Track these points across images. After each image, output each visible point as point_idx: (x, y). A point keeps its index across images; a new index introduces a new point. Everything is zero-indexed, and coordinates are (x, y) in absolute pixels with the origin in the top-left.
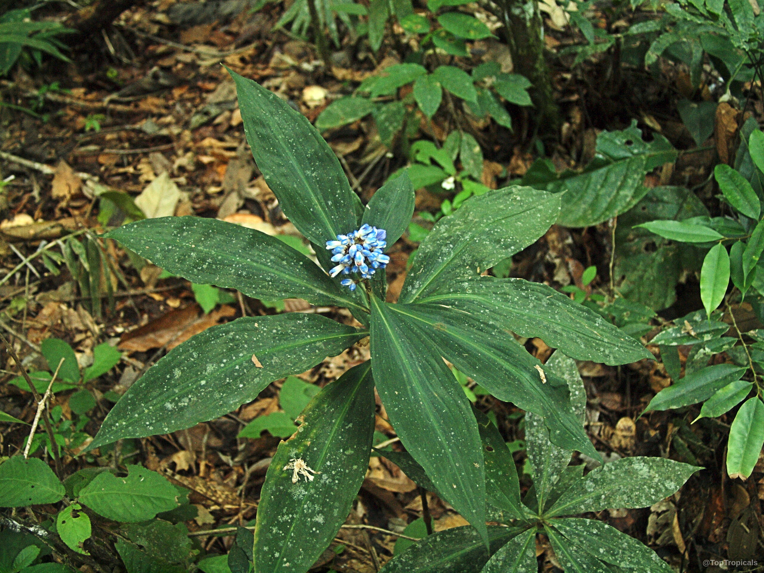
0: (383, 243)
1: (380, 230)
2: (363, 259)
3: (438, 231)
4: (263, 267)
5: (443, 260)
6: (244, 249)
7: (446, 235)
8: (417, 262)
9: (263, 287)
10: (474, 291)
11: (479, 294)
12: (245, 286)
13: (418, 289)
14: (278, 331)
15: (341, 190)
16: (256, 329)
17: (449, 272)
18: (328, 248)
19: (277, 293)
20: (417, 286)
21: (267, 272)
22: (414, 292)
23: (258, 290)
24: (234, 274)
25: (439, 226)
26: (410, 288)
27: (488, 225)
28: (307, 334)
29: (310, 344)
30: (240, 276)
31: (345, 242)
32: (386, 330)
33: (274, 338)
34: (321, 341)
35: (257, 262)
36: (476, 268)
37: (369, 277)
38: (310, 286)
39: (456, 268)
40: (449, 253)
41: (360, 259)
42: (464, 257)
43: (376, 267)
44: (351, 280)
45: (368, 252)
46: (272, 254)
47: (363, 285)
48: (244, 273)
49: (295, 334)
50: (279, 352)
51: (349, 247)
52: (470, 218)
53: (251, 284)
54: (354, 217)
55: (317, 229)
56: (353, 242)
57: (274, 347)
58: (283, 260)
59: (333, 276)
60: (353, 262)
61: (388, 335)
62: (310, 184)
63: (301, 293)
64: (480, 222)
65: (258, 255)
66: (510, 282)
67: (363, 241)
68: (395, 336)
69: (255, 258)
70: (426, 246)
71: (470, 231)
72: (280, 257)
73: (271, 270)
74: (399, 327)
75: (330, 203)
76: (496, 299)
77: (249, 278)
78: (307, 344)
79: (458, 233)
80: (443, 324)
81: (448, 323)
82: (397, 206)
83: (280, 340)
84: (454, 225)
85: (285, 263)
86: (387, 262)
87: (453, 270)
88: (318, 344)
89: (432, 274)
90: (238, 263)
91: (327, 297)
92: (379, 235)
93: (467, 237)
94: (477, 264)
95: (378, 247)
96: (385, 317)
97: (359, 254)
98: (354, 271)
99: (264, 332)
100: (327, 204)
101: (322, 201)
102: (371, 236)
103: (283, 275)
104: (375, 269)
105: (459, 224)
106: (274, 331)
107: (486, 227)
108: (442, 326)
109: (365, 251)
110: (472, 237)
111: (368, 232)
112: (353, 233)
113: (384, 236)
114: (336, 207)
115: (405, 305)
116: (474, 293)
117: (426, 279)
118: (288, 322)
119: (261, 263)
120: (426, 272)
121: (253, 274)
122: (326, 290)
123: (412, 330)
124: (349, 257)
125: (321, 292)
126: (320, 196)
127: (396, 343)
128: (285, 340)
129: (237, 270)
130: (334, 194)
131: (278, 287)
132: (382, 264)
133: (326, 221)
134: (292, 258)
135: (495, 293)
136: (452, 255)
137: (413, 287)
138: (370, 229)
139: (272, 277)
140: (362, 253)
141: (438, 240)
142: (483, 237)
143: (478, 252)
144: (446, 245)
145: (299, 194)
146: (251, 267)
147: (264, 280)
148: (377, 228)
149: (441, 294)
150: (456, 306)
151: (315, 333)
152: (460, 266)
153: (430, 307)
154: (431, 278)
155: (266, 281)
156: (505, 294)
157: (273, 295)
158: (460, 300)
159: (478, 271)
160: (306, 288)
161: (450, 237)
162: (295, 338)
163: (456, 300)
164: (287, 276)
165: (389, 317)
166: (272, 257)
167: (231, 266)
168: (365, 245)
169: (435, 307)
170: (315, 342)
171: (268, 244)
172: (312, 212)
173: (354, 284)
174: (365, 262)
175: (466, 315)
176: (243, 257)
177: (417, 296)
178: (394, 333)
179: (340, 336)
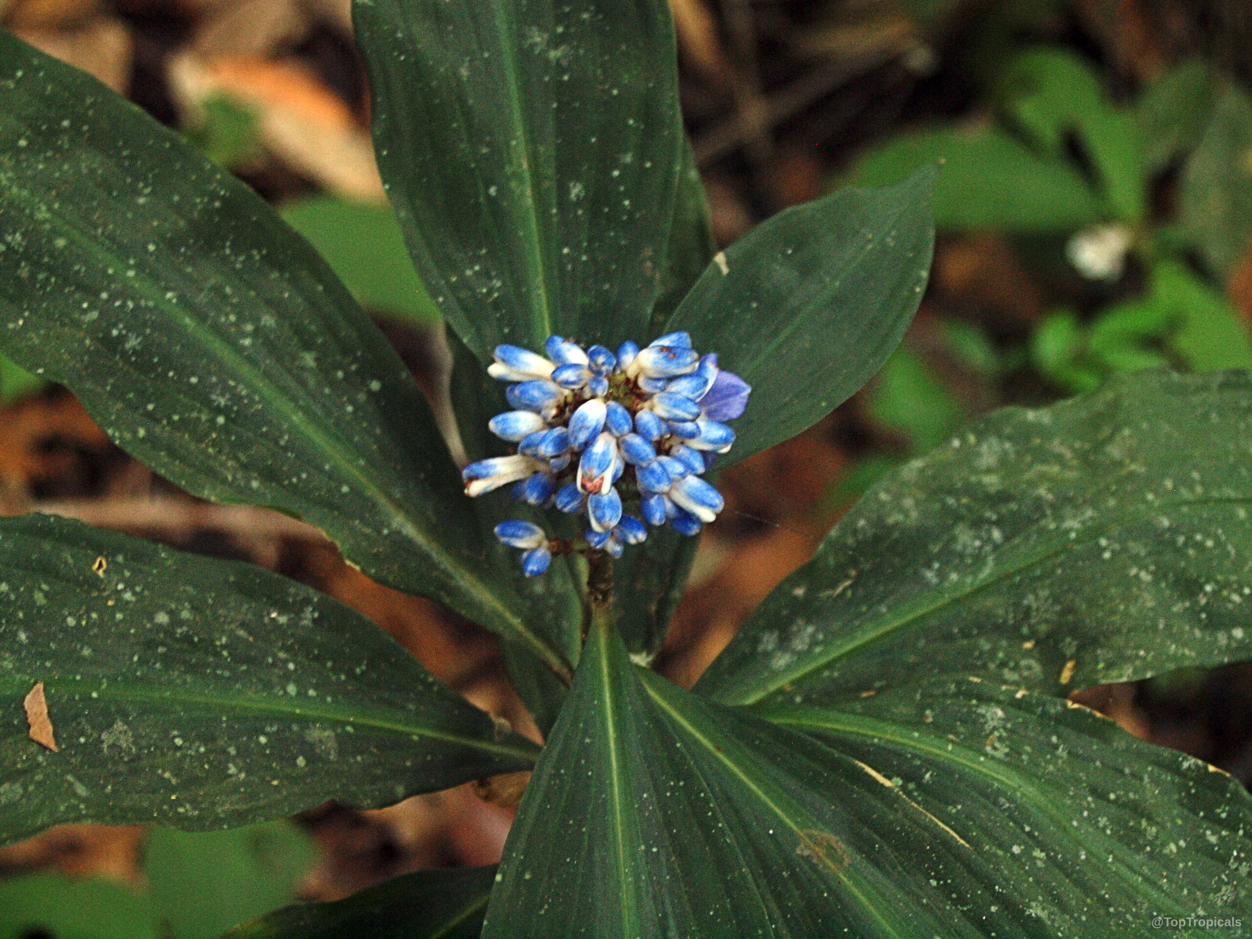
0: (717, 432)
1: (730, 379)
2: (615, 466)
3: (968, 456)
4: (217, 346)
5: (942, 575)
6: (171, 244)
7: (992, 482)
8: (838, 547)
9: (185, 424)
10: (1015, 752)
11: (1029, 773)
12: (117, 394)
13: (803, 656)
14: (176, 621)
15: (641, 157)
16: (93, 583)
17: (949, 637)
18: (496, 370)
19: (230, 472)
20: (800, 644)
21: (224, 372)
22: (781, 661)
23: (162, 430)
24: (93, 329)
25: (981, 436)
26: (769, 641)
27: (1172, 506)
28: (287, 677)
29: (285, 720)
30: (113, 345)
31: (568, 375)
32: (603, 784)
33: (150, 645)
34: (335, 724)
35: (201, 316)
36: (1062, 660)
37: (613, 548)
38: (372, 491)
39: (982, 629)
40: (979, 559)
41: (603, 467)
42: (1029, 600)
43: (657, 519)
44: (540, 533)
45: (647, 450)
46: (273, 304)
47: (583, 565)
48: (133, 342)
49: (238, 659)
50: (144, 710)
51: (579, 400)
52: (1114, 451)
53: (144, 396)
54: (649, 282)
55: (486, 275)
56: (602, 389)
57: (131, 681)
58: (308, 346)
59: (475, 488)
60: (573, 468)
61: (604, 807)
62: (525, 88)
63: (330, 505)
64: (1150, 482)
65: (217, 290)
66: (1174, 768)
67: (643, 397)
68: (629, 825)
69: (201, 298)
70: (897, 497)
71: (1093, 503)
72: (299, 331)
73: (245, 370)
74: (658, 791)
75: (576, 190)
76: (1092, 820)
77: (145, 367)
78: (272, 717)
79: (1042, 491)
80: (841, 846)
81: (862, 845)
82: (837, 301)
83: (168, 661)
84: (1043, 456)
85: (309, 359)
86: (707, 515)
87: (965, 634)
88: (315, 734)
89: (877, 617)
90: (125, 293)
91: (425, 558)
92: (718, 394)
93: (1073, 524)
94: (1069, 646)
95: (697, 444)
96: (620, 728)
97: (603, 445)
98: (565, 504)
99: (122, 605)
100: (563, 190)
101: (550, 171)
102: (683, 388)
103: (283, 405)
104: (648, 527)
105: (1059, 459)
106: (162, 618)
107: (1163, 510)
108: (831, 852)
109: (636, 440)
110: (1092, 532)
111: (675, 370)
112: (616, 351)
113: (735, 408)
114: (595, 213)
115: (719, 709)
116: (1012, 762)
117: (847, 632)
118: (232, 600)
119: (218, 330)
120: (854, 602)
121: (167, 360)
122: (432, 530)
123: (705, 826)
124: (562, 443)
125: (410, 530)
126: (546, 150)
127: (622, 853)
128: (192, 669)
129: (109, 317)
130: (607, 160)
131: (244, 445)
132: (685, 516)
133: (535, 259)
134: (346, 350)
135: (1100, 794)
136: (986, 572)
137: (784, 642)
138: (688, 362)
139: (236, 398)
140: (620, 444)
141: (951, 492)
142: (1138, 548)
143: (1092, 602)
144: (977, 523)
145: (467, 113)
146: (167, 326)
147: (201, 396)
148: (722, 366)
149: (878, 714)
150: (920, 786)
151: (322, 686)
152: (1000, 630)
153: (813, 754)
154: (868, 634)
155: (207, 403)
156: (1137, 810)
157: (213, 474)
158: (944, 770)
159: (1066, 676)
160: (356, 491)
161: (1003, 497)
162: (235, 677)
163: (930, 763)
164: (297, 418)
165: (633, 735)
166: (268, 320)
167: (91, 292)
168: (644, 416)
169: (835, 765)
170: (305, 722)
171: (271, 261)
172: (490, 199)
173: (543, 553)
174: (616, 483)
175: (946, 843)
176: (155, 277)
177: (783, 682)
178: (627, 807)
179: (417, 733)
